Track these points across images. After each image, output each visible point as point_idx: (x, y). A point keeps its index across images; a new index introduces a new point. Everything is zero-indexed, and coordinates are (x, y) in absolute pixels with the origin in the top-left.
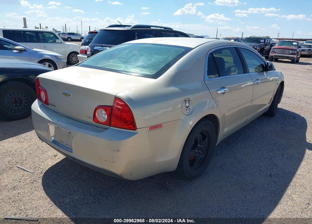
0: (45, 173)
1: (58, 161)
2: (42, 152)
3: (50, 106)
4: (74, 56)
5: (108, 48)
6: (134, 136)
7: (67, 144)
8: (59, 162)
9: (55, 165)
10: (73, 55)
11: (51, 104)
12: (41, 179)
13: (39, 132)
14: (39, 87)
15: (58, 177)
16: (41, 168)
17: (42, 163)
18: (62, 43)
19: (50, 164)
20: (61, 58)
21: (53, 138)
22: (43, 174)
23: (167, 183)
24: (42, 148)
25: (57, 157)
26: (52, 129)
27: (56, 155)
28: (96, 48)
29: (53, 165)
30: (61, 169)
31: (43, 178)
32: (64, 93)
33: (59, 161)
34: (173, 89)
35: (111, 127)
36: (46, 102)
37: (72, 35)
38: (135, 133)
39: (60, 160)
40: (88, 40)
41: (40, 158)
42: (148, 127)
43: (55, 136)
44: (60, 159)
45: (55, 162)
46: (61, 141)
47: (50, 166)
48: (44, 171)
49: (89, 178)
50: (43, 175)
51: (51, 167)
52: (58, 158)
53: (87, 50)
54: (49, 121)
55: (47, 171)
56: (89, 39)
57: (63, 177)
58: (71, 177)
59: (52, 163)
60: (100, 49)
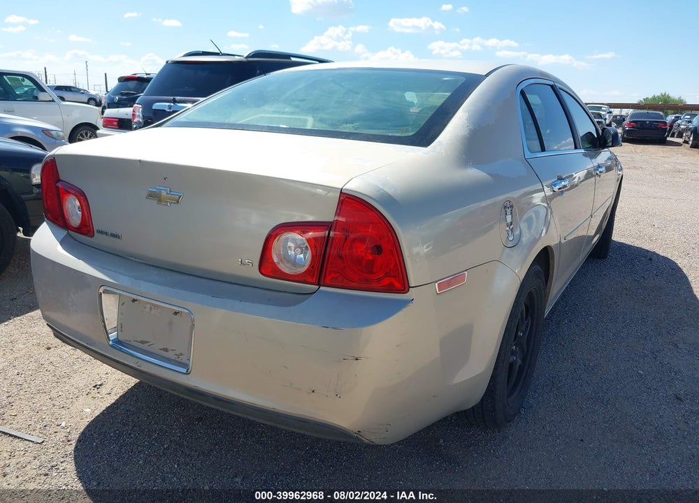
0: (79, 441)
1: (111, 400)
2: (55, 379)
3: (98, 239)
4: (86, 134)
5: (189, 105)
6: (404, 309)
7: (166, 350)
8: (114, 404)
9: (102, 413)
10: (83, 132)
11: (101, 232)
12: (71, 459)
13: (59, 317)
14: (59, 184)
15: (123, 450)
16: (63, 424)
17: (64, 412)
18: (53, 101)
19: (89, 410)
20: (59, 136)
21: (113, 336)
22: (74, 443)
23: (441, 441)
24: (51, 368)
25: (104, 390)
26: (110, 306)
27: (99, 383)
28: (157, 106)
29: (97, 413)
30: (124, 424)
31: (75, 458)
32: (152, 195)
33: (113, 401)
34: (473, 174)
35: (322, 288)
36: (86, 228)
37: (66, 90)
38: (405, 303)
39: (116, 398)
40: (120, 96)
41: (54, 394)
42: (436, 282)
43: (120, 328)
44: (113, 393)
45: (101, 404)
46: (143, 342)
47: (90, 419)
48: (75, 436)
49: (217, 444)
50: (73, 447)
51: (92, 421)
52: (108, 391)
53: (130, 117)
54: (102, 283)
55: (83, 433)
56: (122, 94)
57: (140, 448)
58: (163, 445)
59: (93, 408)
60: (170, 108)
